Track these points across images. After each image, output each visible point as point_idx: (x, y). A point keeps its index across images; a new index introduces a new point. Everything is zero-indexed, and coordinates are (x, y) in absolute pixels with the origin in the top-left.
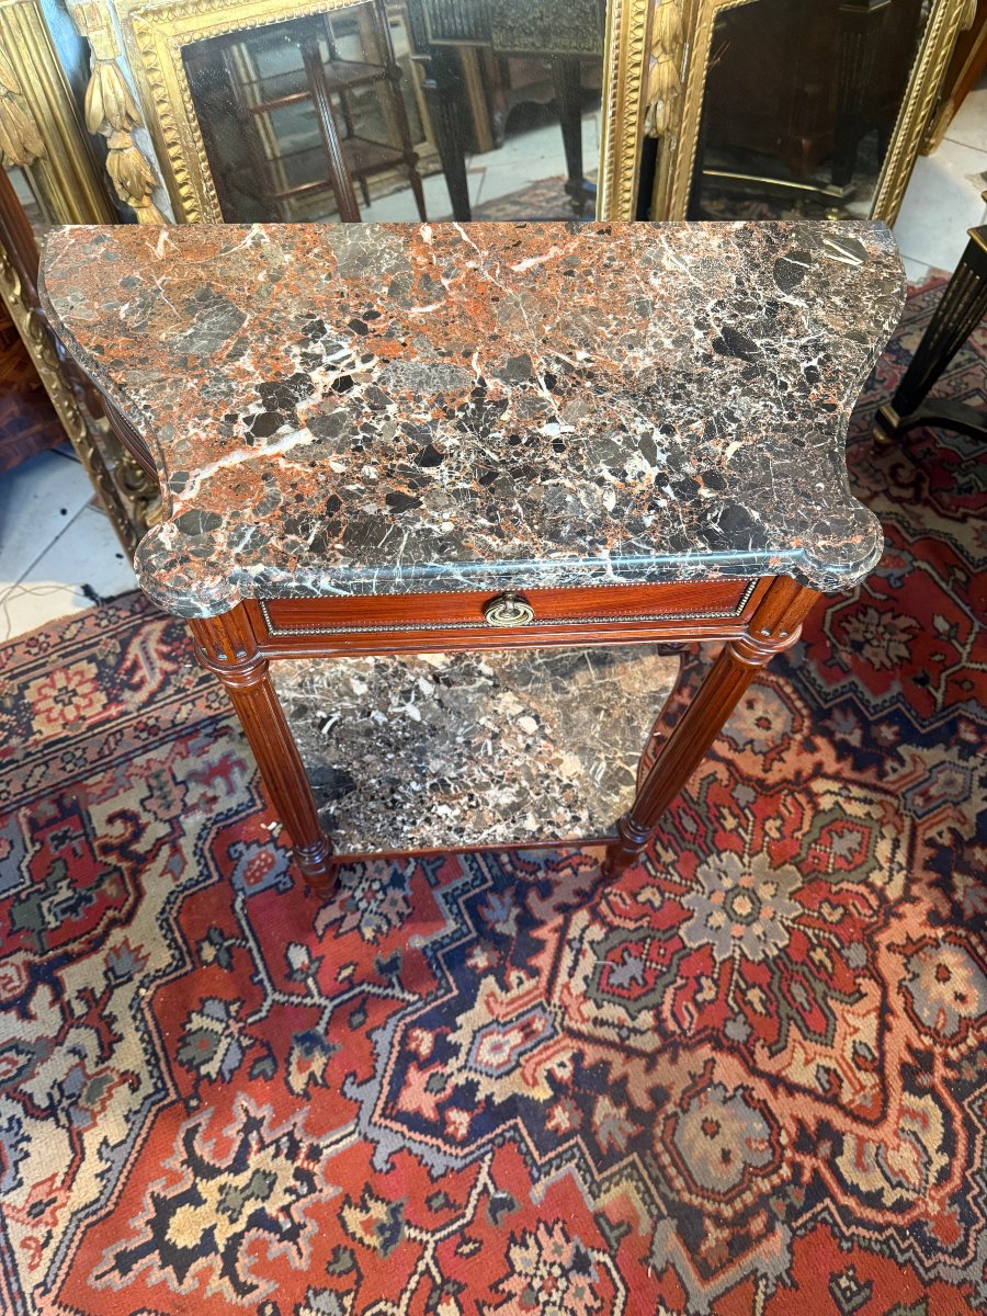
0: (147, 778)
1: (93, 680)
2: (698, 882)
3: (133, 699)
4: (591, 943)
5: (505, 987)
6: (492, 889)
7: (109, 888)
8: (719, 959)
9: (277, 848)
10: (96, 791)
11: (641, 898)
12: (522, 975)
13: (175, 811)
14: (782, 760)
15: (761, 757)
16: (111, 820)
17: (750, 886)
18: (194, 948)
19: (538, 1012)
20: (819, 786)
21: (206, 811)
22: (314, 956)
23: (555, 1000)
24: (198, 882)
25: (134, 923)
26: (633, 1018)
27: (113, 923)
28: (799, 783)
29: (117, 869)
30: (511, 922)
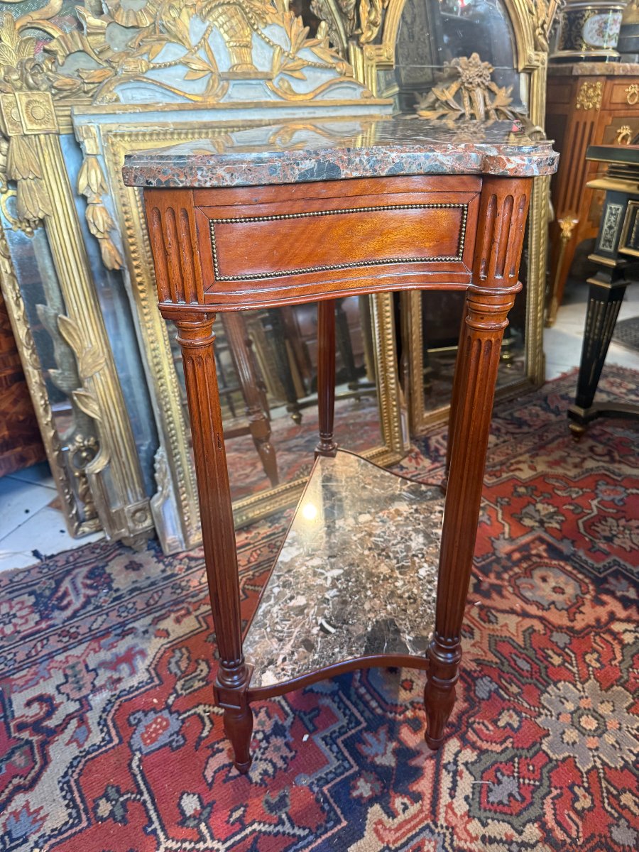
0: (64, 670)
1: (30, 607)
2: (544, 707)
3: (59, 617)
4: (466, 764)
5: (392, 814)
6: (366, 729)
7: (19, 760)
8: (584, 770)
9: (171, 713)
10: (21, 682)
11: (501, 724)
12: (406, 800)
13: (85, 692)
14: (581, 612)
15: (564, 613)
16: (29, 704)
17: (590, 707)
18: (90, 806)
19: (426, 834)
20: (617, 627)
21: (111, 690)
22: (205, 802)
23: (441, 821)
24: (100, 747)
25: (37, 788)
26: (520, 833)
27: (18, 789)
28: (600, 627)
29: (29, 742)
30: (389, 754)
